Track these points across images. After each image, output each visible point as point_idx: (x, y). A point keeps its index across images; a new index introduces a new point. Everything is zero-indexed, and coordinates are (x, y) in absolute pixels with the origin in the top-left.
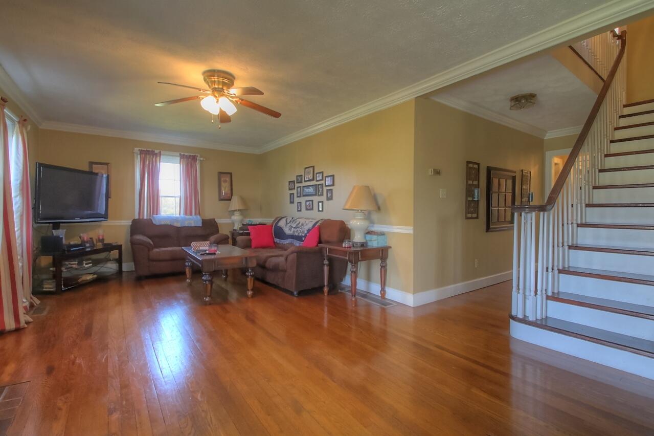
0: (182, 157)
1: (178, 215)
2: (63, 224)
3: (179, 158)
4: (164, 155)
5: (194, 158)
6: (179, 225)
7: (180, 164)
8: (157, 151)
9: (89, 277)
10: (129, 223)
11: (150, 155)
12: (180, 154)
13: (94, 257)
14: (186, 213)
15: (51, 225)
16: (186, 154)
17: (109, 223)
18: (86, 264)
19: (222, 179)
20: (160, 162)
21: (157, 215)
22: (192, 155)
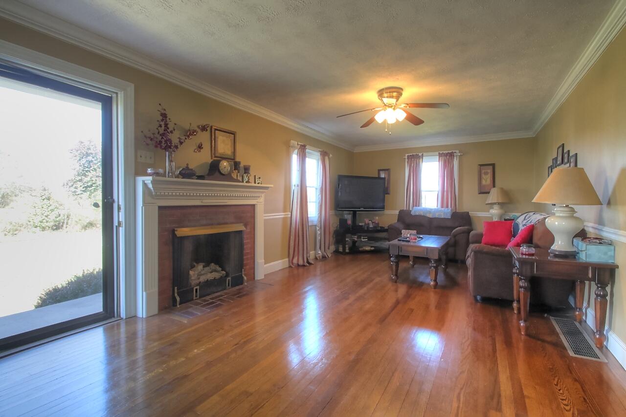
0: (440, 155)
1: (436, 207)
2: (360, 212)
3: (438, 157)
4: (425, 156)
5: (451, 155)
6: (431, 216)
7: (439, 161)
8: (420, 154)
9: (368, 248)
10: (397, 212)
11: (415, 158)
12: (439, 153)
13: (370, 235)
14: (442, 207)
15: (352, 212)
16: (444, 152)
17: (387, 212)
18: (363, 239)
19: (483, 171)
20: (422, 162)
21: (419, 206)
22: (450, 152)
